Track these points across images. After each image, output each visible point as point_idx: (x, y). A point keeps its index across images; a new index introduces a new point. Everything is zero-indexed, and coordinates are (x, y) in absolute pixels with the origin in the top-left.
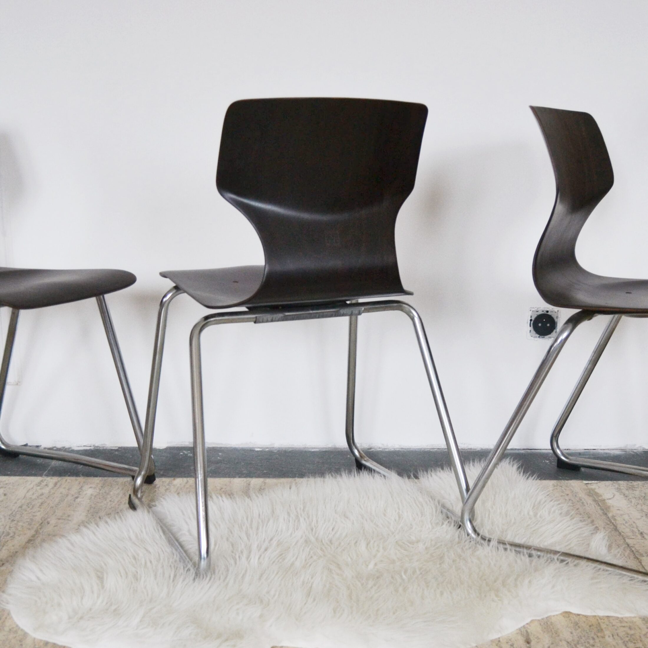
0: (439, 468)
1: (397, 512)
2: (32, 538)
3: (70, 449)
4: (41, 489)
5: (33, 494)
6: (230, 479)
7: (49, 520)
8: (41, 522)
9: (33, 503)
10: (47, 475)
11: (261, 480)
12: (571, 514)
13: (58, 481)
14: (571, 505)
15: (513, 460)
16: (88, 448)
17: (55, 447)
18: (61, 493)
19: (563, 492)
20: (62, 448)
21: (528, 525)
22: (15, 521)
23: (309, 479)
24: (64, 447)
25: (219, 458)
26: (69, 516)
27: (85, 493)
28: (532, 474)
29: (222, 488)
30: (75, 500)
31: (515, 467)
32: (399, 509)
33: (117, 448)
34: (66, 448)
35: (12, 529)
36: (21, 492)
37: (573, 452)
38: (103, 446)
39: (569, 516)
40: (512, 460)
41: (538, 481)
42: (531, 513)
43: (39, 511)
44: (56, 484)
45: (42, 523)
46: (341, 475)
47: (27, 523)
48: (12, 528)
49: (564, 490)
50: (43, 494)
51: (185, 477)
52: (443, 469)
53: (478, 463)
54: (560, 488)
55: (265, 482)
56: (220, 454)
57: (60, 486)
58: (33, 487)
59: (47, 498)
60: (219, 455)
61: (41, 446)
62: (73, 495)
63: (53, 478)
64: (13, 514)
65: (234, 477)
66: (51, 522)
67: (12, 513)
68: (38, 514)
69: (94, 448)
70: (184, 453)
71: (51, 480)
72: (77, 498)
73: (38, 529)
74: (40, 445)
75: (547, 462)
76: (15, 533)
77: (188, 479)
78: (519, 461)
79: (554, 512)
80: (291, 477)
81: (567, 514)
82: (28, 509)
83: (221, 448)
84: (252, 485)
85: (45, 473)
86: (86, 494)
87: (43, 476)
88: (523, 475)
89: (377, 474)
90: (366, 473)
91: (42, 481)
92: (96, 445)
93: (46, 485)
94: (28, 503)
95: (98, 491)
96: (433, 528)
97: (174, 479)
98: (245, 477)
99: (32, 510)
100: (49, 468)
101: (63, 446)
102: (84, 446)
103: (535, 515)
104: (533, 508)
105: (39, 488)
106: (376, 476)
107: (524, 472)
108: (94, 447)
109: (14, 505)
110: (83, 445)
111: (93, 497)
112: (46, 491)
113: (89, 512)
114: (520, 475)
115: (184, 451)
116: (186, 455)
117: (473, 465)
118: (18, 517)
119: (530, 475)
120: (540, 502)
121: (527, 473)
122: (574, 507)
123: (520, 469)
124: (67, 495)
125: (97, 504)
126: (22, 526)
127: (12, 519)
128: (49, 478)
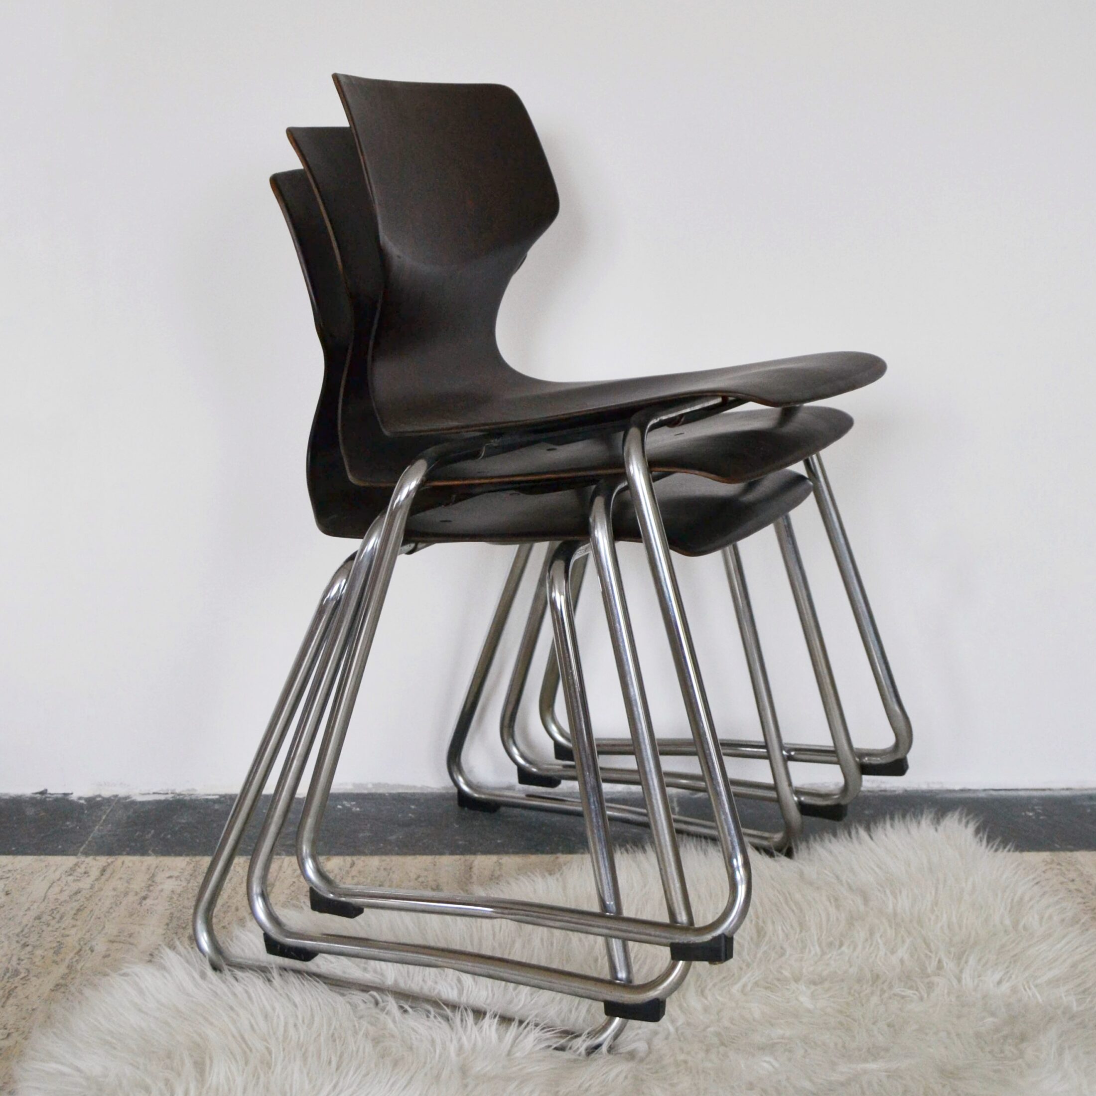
0: (828, 833)
1: (754, 922)
2: (61, 981)
3: (128, 800)
4: (74, 881)
5: (61, 891)
6: (433, 857)
7: (94, 943)
8: (78, 948)
9: (62, 909)
10: (86, 854)
11: (494, 858)
12: (1083, 921)
13: (109, 865)
14: (1080, 900)
15: (967, 815)
16: (162, 797)
17: (99, 796)
18: (114, 889)
19: (1063, 875)
20: (112, 798)
21: (1003, 946)
22: (28, 945)
23: (583, 856)
24: (116, 796)
25: (410, 815)
26: (131, 935)
27: (160, 887)
28: (1005, 843)
29: (419, 877)
30: (140, 903)
31: (971, 828)
32: (758, 917)
33: (217, 797)
34: (120, 798)
35: (22, 963)
36: (38, 887)
37: (1079, 793)
38: (191, 793)
39: (1078, 926)
40: (964, 815)
41: (1017, 854)
42: (1007, 922)
43: (74, 926)
44: (104, 870)
45: (80, 950)
46: (644, 850)
47: (52, 951)
48: (22, 960)
49: (1066, 872)
50: (80, 892)
51: (348, 855)
52: (835, 835)
53: (901, 822)
54: (1058, 867)
55: (500, 863)
56: (413, 807)
57: (111, 874)
58: (61, 877)
59: (88, 899)
60: (411, 809)
61: (72, 794)
62: (137, 894)
63: (98, 858)
64: (24, 933)
65: (441, 854)
66: (97, 948)
67: (22, 931)
68: (73, 932)
69: (173, 797)
70: (343, 805)
71: (95, 863)
72: (145, 898)
73: (72, 962)
74: (70, 792)
75: (1031, 814)
76: (28, 971)
77: (355, 858)
78: (977, 815)
79: (1050, 917)
80: (547, 853)
81: (1075, 921)
82: (53, 922)
83: (414, 794)
84: (475, 870)
85: (81, 849)
86: (162, 891)
87: (79, 854)
88: (987, 846)
89: (712, 848)
90: (691, 847)
91: (76, 865)
92: (178, 791)
93: (85, 873)
94: (52, 910)
95: (184, 884)
96: (824, 953)
97: (328, 860)
98: (462, 853)
99: (60, 925)
100: (90, 839)
101: (115, 793)
102: (154, 793)
103: (1015, 925)
104: (1010, 911)
105: (71, 878)
106: (709, 851)
107: (988, 842)
108: (173, 795)
109: (26, 915)
110: (152, 792)
111: (175, 897)
112: (85, 883)
113: (170, 926)
114: (981, 846)
115: (345, 803)
116: (349, 809)
117: (892, 826)
118: (33, 939)
119: (998, 845)
120: (1021, 899)
121: (994, 839)
122: (1087, 904)
123: (981, 835)
124: (126, 894)
125: (184, 910)
126: (43, 957)
127: (22, 942)
128: (91, 857)
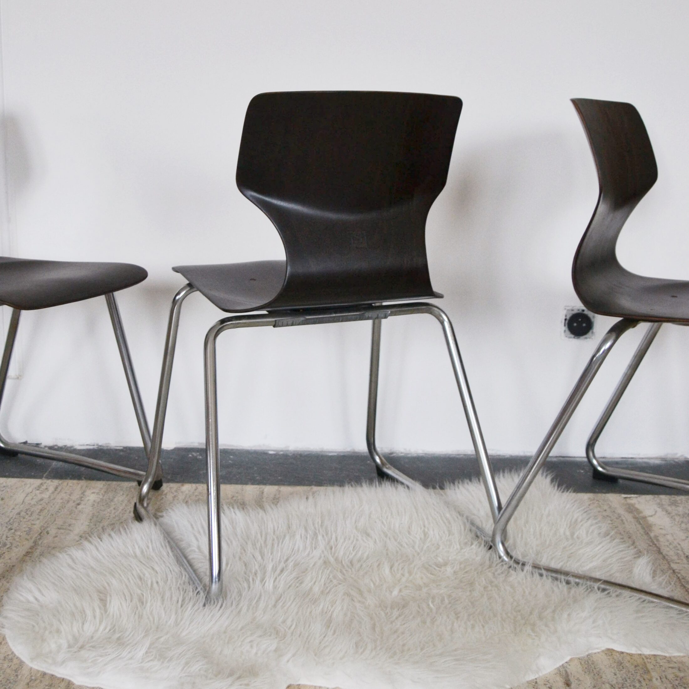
0: (467, 479)
1: (422, 529)
2: (30, 550)
3: (72, 448)
4: (40, 493)
5: (32, 499)
6: (242, 485)
7: (49, 529)
8: (40, 531)
9: (32, 509)
10: (47, 478)
11: (276, 487)
12: (611, 535)
13: (59, 485)
14: (609, 522)
15: (547, 471)
16: (91, 447)
17: (56, 445)
18: (62, 499)
19: (600, 507)
20: (64, 447)
21: (565, 548)
22: (12, 529)
23: (327, 488)
24: (65, 446)
25: (230, 461)
26: (70, 525)
27: (87, 498)
28: (567, 488)
29: (233, 497)
30: (76, 508)
31: (549, 479)
32: (424, 526)
33: (122, 448)
34: (68, 447)
35: (9, 539)
36: (20, 497)
37: (610, 460)
38: (107, 445)
39: (608, 537)
40: (545, 471)
41: (574, 494)
42: (568, 533)
43: (38, 519)
44: (56, 488)
45: (41, 533)
46: (361, 486)
47: (26, 533)
48: (9, 537)
49: (602, 506)
50: (42, 500)
51: (194, 483)
52: (470, 480)
53: (509, 474)
54: (597, 502)
55: (279, 490)
56: (231, 457)
57: (61, 490)
58: (32, 491)
59: (47, 504)
60: (230, 458)
61: (41, 444)
62: (74, 502)
63: (54, 481)
64: (10, 522)
65: (246, 484)
66: (50, 532)
67: (9, 521)
68: (37, 522)
69: (97, 447)
70: (192, 455)
71: (52, 483)
72: (79, 504)
73: (36, 540)
74: (40, 443)
75: (582, 471)
76: (11, 544)
77: (197, 485)
78: (552, 472)
79: (593, 532)
80: (307, 485)
81: (607, 534)
82: (27, 517)
83: (232, 450)
84: (265, 494)
85: (45, 475)
86: (88, 500)
87: (43, 478)
88: (558, 489)
89: (400, 485)
90: (388, 485)
91: (42, 484)
92: (100, 444)
93: (46, 489)
94: (27, 509)
95: (101, 497)
96: (462, 549)
97: (183, 485)
98: (258, 484)
99: (30, 518)
100: (50, 470)
101: (65, 444)
102: (87, 445)
103: (572, 534)
104: (570, 527)
105: (38, 492)
106: (399, 487)
107: (558, 487)
108: (97, 446)
109: (12, 512)
110: (86, 444)
111: (96, 504)
112: (46, 495)
113: (92, 521)
114: (554, 489)
115: (193, 453)
116: (196, 457)
117: (503, 476)
118: (15, 525)
119: (564, 489)
120: (576, 520)
121: (562, 485)
122: (614, 524)
123: (554, 483)
124: (68, 502)
125: (101, 512)
126: (20, 536)
127: (9, 527)
128: (50, 480)
